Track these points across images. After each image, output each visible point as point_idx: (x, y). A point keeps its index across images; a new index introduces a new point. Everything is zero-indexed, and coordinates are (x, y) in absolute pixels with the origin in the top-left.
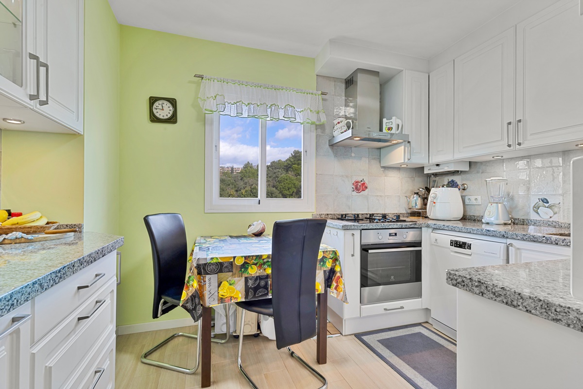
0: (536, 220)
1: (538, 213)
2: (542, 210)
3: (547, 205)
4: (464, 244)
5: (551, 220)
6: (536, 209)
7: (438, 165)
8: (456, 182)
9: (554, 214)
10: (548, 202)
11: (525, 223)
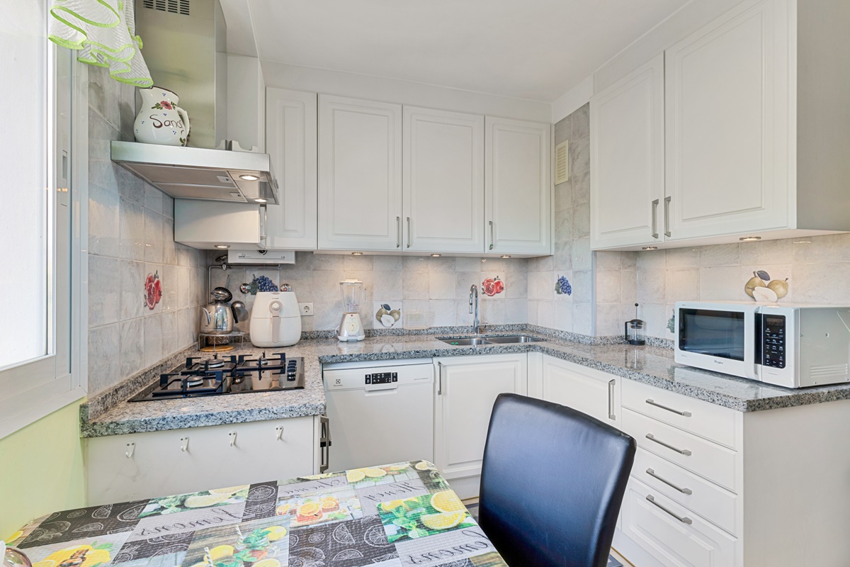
0: (382, 330)
1: (381, 322)
2: (385, 318)
3: (389, 312)
4: (388, 375)
5: (393, 327)
6: (379, 315)
7: (261, 252)
8: (271, 281)
9: (396, 321)
10: (389, 309)
11: (371, 335)
